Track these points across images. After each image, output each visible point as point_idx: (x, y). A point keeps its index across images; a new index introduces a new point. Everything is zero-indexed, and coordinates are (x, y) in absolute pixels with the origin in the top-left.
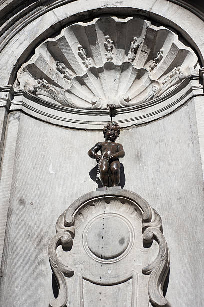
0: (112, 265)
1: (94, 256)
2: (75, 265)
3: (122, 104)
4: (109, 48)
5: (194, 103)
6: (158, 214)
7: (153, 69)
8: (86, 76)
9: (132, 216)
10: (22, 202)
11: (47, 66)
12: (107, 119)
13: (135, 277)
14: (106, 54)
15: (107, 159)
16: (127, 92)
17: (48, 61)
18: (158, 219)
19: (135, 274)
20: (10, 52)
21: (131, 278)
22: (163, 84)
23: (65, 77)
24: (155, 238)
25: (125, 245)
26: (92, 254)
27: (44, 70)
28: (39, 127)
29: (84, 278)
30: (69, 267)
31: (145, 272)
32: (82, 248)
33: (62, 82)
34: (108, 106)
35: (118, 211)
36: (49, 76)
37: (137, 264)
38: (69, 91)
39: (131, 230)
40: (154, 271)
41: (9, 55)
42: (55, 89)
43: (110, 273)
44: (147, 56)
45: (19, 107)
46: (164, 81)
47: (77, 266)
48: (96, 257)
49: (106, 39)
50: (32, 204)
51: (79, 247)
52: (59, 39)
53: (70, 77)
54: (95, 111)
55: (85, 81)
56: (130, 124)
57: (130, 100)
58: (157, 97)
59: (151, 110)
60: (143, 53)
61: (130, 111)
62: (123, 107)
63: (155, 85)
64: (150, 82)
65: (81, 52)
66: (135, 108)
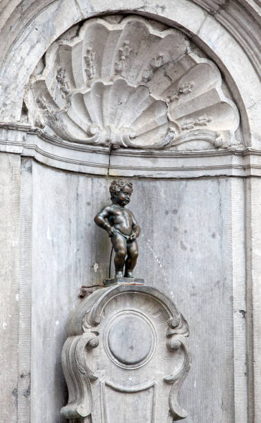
0: (133, 372)
1: (116, 360)
2: (98, 369)
3: (125, 143)
4: (123, 57)
5: (231, 186)
6: (185, 321)
7: (171, 101)
8: (88, 93)
9: (155, 317)
12: (102, 159)
13: (157, 387)
14: (116, 64)
15: (126, 238)
16: (132, 124)
18: (184, 327)
19: (157, 383)
20: (19, 59)
21: (153, 386)
22: (183, 129)
23: (61, 89)
24: (182, 347)
26: (113, 358)
29: (107, 385)
31: (167, 382)
32: (103, 351)
33: (59, 98)
34: (108, 141)
35: (139, 308)
36: (51, 93)
37: (158, 372)
38: (66, 113)
39: (153, 332)
41: (17, 64)
43: (130, 379)
44: (170, 84)
46: (185, 126)
47: (99, 371)
48: (118, 362)
49: (125, 44)
51: (100, 349)
52: (77, 45)
53: (68, 90)
54: (89, 145)
55: (85, 99)
56: (131, 173)
58: (173, 146)
59: (162, 163)
60: (166, 78)
61: (134, 155)
62: (126, 146)
63: (173, 129)
64: (166, 121)
65: (90, 57)
66: (142, 153)
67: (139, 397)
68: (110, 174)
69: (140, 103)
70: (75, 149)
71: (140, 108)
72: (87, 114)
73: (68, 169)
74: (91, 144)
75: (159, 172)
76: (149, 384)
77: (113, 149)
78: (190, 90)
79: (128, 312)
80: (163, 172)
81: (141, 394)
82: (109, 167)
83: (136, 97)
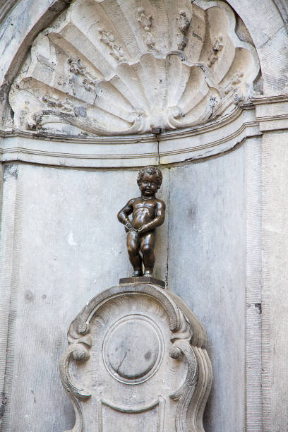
0: (137, 387)
1: (116, 374)
2: (94, 386)
3: (171, 122)
4: (146, 28)
7: (212, 64)
8: (116, 78)
9: (163, 320)
10: (29, 298)
11: (54, 73)
12: (149, 148)
13: (162, 405)
14: (143, 37)
16: (179, 101)
17: (55, 62)
19: (161, 400)
21: (157, 405)
22: (226, 93)
25: (151, 361)
26: (113, 371)
27: (49, 82)
28: (50, 177)
29: (103, 404)
30: (85, 389)
31: (173, 398)
32: (101, 363)
33: (81, 93)
35: (146, 311)
36: (60, 88)
37: (165, 387)
38: (94, 106)
39: (160, 339)
40: (181, 398)
42: (72, 106)
43: (134, 397)
44: (202, 44)
45: (15, 157)
46: (227, 89)
47: (95, 388)
48: (118, 376)
50: (44, 297)
51: (98, 361)
52: (65, 29)
53: (94, 81)
54: (134, 136)
55: (117, 86)
56: (182, 158)
57: (184, 116)
58: (218, 116)
59: (209, 138)
60: (196, 39)
61: (182, 136)
62: (174, 128)
63: (216, 95)
64: (208, 89)
65: (105, 38)
66: (188, 132)
67: (144, 418)
68: (161, 163)
69: (181, 75)
70: (111, 143)
71: (182, 81)
72: (128, 102)
73: (104, 166)
74: (136, 134)
75: (207, 150)
76: (153, 402)
77: (158, 134)
78: (221, 44)
79: (132, 317)
80: (211, 149)
81: (147, 414)
82: (159, 156)
83: (175, 69)
